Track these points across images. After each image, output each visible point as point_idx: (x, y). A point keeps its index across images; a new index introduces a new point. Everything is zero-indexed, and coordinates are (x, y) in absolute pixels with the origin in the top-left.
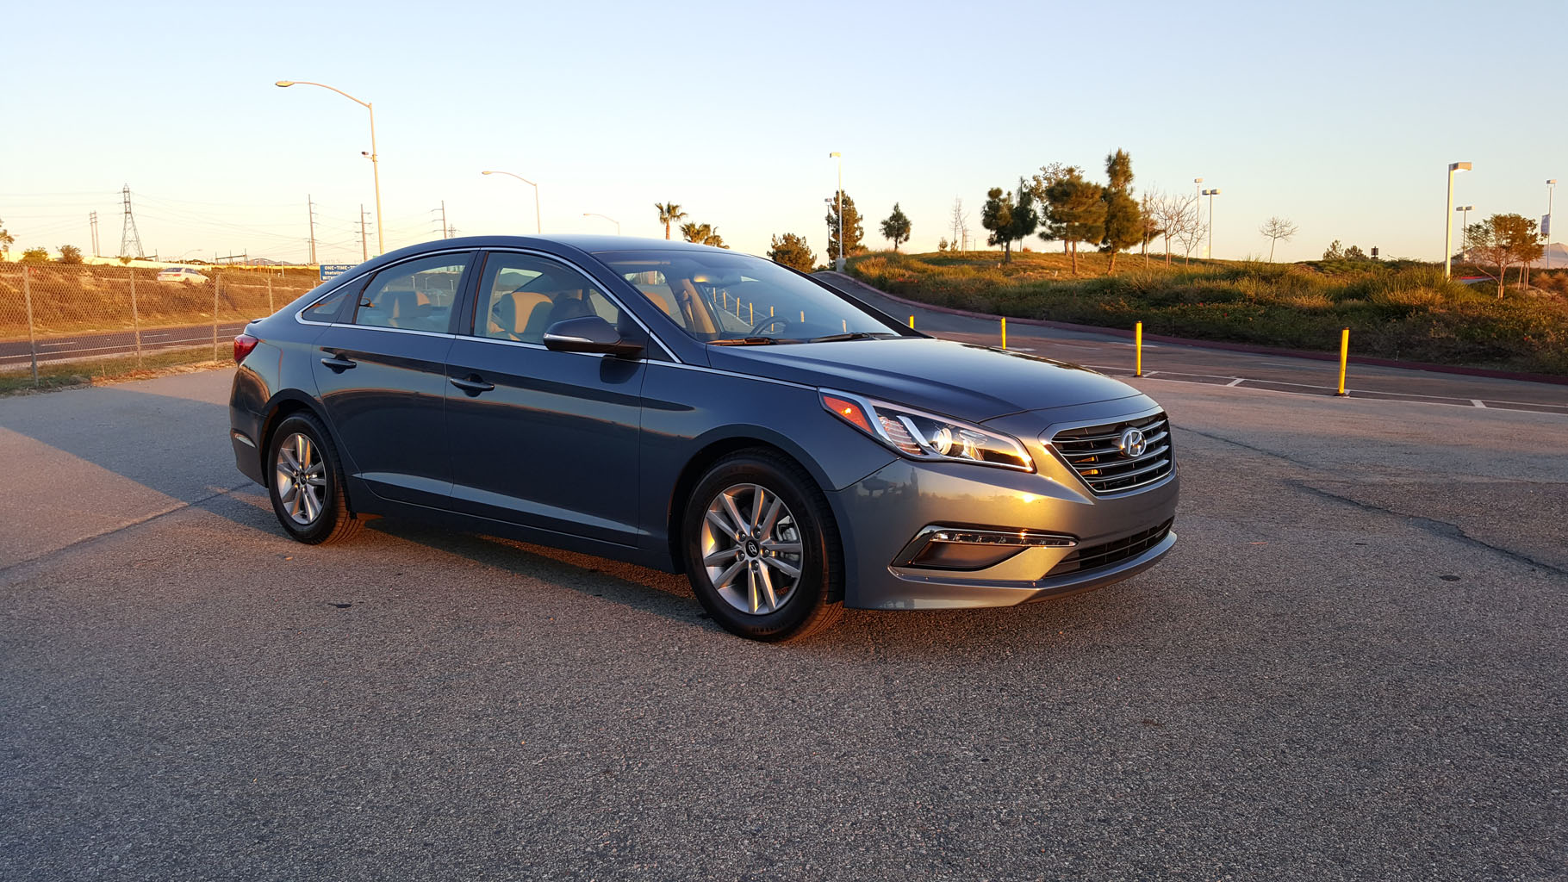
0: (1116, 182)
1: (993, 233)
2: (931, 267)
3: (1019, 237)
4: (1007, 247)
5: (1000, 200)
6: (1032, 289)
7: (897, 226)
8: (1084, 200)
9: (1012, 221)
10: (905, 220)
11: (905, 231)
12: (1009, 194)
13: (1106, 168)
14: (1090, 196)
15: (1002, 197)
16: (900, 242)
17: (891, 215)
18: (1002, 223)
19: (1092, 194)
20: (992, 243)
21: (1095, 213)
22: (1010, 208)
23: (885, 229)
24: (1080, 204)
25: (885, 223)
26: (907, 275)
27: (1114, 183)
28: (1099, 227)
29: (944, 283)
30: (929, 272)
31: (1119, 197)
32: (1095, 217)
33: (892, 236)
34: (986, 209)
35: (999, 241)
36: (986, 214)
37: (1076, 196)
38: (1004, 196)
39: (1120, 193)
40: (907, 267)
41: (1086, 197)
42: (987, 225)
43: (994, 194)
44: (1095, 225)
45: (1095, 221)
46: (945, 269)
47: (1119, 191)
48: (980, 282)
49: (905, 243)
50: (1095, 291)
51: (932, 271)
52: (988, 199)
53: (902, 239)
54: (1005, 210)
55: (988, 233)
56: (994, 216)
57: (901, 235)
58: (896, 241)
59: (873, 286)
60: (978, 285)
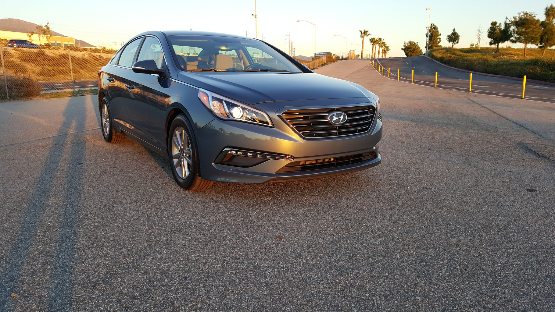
0: (548, 18)
1: (492, 40)
2: (463, 53)
3: (503, 42)
4: (498, 46)
5: (496, 26)
6: (502, 63)
7: (454, 37)
8: (531, 26)
9: (500, 35)
10: (457, 35)
11: (457, 39)
12: (500, 24)
13: (544, 13)
14: (534, 24)
15: (497, 25)
16: (455, 44)
17: (452, 33)
18: (496, 36)
19: (535, 24)
20: (491, 44)
21: (536, 31)
22: (500, 29)
23: (448, 39)
24: (529, 27)
25: (448, 36)
26: (452, 57)
27: (547, 19)
28: (537, 37)
29: (466, 60)
30: (462, 56)
31: (549, 25)
32: (536, 33)
33: (451, 41)
34: (490, 30)
35: (494, 43)
36: (489, 32)
37: (528, 24)
38: (498, 25)
39: (549, 23)
40: (453, 54)
41: (533, 25)
42: (489, 36)
43: (494, 24)
44: (535, 36)
45: (536, 35)
46: (468, 54)
47: (550, 22)
48: (481, 60)
49: (457, 44)
50: (528, 64)
51: (464, 55)
52: (491, 26)
53: (455, 43)
54: (498, 31)
55: (489, 40)
56: (493, 33)
57: (455, 41)
58: (453, 43)
59: (438, 61)
60: (480, 61)
